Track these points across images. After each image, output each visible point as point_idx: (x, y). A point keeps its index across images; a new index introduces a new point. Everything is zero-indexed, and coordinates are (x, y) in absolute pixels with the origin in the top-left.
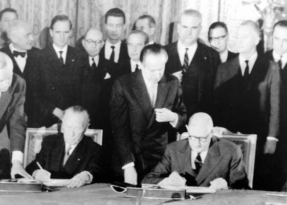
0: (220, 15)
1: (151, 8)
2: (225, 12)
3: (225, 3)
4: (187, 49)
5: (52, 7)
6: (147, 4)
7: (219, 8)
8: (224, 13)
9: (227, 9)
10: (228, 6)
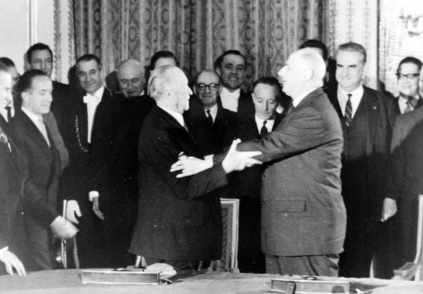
0: (380, 50)
1: (287, 41)
2: (386, 45)
3: (385, 34)
4: (350, 95)
5: (156, 41)
6: (283, 36)
7: (378, 41)
8: (385, 47)
9: (389, 42)
10: (389, 38)
